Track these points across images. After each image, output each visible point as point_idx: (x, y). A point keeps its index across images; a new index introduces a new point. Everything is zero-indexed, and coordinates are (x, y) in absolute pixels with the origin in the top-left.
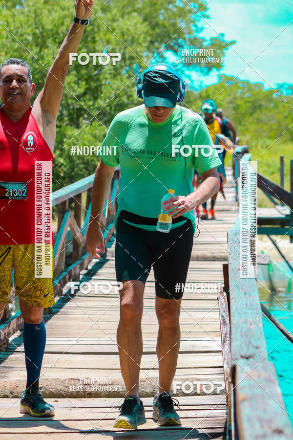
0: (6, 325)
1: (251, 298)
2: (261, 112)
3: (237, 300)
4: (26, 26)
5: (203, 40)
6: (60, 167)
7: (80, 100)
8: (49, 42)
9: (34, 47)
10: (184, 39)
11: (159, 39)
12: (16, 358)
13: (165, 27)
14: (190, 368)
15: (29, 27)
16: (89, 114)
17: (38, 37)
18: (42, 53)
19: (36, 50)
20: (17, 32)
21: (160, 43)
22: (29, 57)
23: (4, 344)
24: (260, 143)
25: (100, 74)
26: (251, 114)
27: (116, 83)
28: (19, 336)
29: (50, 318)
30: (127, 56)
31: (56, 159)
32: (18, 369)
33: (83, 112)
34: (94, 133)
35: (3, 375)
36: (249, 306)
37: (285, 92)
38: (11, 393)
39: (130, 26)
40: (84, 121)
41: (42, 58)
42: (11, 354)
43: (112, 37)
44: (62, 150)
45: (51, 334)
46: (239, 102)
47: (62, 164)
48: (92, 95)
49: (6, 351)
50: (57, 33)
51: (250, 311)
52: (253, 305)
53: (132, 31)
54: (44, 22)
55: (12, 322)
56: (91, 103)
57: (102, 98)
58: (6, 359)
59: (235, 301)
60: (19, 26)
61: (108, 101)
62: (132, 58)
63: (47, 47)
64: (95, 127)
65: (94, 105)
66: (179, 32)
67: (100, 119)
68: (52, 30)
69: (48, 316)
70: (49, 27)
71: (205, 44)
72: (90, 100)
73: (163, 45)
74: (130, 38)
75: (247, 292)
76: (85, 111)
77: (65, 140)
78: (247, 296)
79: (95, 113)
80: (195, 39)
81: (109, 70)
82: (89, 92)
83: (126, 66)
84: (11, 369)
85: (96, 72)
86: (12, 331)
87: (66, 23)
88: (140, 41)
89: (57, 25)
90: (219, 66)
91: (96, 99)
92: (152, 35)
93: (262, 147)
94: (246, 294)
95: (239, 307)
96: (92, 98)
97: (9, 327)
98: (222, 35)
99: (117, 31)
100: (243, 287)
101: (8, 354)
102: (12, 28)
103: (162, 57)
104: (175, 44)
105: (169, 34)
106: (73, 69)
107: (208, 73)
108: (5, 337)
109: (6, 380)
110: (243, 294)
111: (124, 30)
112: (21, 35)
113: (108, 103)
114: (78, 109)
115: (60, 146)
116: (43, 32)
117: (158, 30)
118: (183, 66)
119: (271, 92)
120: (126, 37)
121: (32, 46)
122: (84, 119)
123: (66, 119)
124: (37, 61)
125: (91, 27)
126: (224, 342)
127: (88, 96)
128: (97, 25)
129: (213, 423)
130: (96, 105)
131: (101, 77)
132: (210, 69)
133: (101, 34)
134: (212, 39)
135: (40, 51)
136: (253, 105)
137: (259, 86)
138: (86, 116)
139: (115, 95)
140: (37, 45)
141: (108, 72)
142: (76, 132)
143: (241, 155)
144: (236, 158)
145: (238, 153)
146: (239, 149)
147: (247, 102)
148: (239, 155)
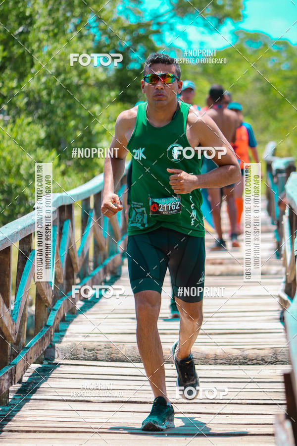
16: (12, 105)
25: (28, 32)
27: (59, 48)
34: (19, 138)
46: (271, 79)
48: (15, 69)
56: (14, 84)
57: (33, 74)
61: (43, 79)
64: (20, 126)
65: (19, 86)
67: (30, 113)
72: (12, 79)
76: (4, 98)
79: (21, 102)
81: (44, 24)
82: (7, 64)
83: (73, 17)
85: (21, 29)
90: (237, 16)
91: (22, 76)
96: (14, 74)
107: (217, 28)
113: (45, 83)
118: (172, 17)
127: (8, 71)
130: (24, 87)
131: (31, 37)
132: (220, 21)
138: (5, 108)
139: (57, 69)
141: (43, 28)
143: (284, 175)
144: (275, 180)
145: (279, 171)
146: (279, 164)
147: (286, 78)
148: (280, 176)
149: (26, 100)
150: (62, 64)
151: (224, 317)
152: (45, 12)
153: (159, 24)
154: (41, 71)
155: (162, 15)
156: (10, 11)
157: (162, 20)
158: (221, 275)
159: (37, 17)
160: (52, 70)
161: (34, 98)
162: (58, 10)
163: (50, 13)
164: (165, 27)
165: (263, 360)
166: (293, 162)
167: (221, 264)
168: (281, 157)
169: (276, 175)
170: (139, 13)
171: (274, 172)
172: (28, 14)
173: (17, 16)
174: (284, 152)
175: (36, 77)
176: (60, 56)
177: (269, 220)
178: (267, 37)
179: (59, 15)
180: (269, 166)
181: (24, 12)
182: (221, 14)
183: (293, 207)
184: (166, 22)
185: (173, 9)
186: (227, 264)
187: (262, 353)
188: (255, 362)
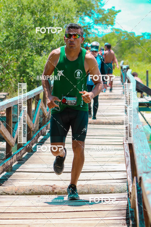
0: (11, 158)
1: (144, 143)
2: (134, 48)
3: (137, 144)
4: (14, 3)
5: (104, 10)
6: (32, 77)
7: (42, 42)
8: (26, 12)
9: (18, 14)
10: (94, 10)
11: (81, 10)
12: (16, 175)
13: (85, 4)
14: (106, 180)
15: (15, 4)
16: (47, 49)
17: (20, 9)
18: (22, 18)
19: (19, 16)
20: (9, 6)
21: (82, 12)
22: (15, 19)
23: (10, 168)
24: (134, 64)
26: (129, 49)
28: (17, 164)
29: (32, 155)
30: (66, 19)
31: (29, 73)
32: (18, 180)
33: (43, 48)
35: (10, 183)
36: (143, 147)
37: (146, 37)
38: (16, 193)
39: (67, 3)
40: (44, 53)
41: (22, 20)
42: (14, 173)
43: (58, 9)
44: (33, 67)
45: (33, 162)
46: (122, 42)
47: (33, 75)
48: (48, 39)
49: (11, 171)
50: (30, 7)
51: (144, 149)
52: (146, 146)
53: (69, 6)
54: (23, 1)
55: (14, 156)
57: (53, 40)
58: (11, 175)
59: (136, 144)
60: (10, 3)
61: (56, 42)
62: (68, 20)
63: (25, 14)
65: (49, 44)
66: (92, 6)
68: (27, 5)
69: (31, 153)
70: (25, 4)
71: (105, 12)
72: (47, 42)
73: (84, 13)
74: (68, 9)
75: (142, 140)
76: (45, 47)
77: (34, 62)
78: (142, 142)
80: (100, 10)
82: (46, 37)
83: (65, 24)
84: (14, 180)
86: (14, 161)
87: (34, 2)
88: (73, 11)
89: (30, 2)
90: (112, 24)
91: (50, 41)
92: (78, 8)
93: (135, 66)
94: (141, 141)
95: (138, 148)
96: (48, 40)
97: (13, 159)
98: (114, 7)
99: (61, 6)
100: (140, 138)
101: (12, 173)
102: (7, 4)
103: (83, 19)
104: (90, 13)
105: (87, 7)
106: (38, 25)
108: (11, 164)
109: (13, 186)
110: (140, 141)
111: (65, 5)
112: (11, 8)
113: (57, 43)
114: (41, 46)
115: (32, 66)
116: (22, 6)
117: (81, 5)
118: (94, 24)
119: (139, 37)
120: (65, 9)
121: (17, 14)
122: (44, 51)
123: (35, 51)
124: (20, 21)
125: (48, 4)
126: (127, 166)
127: (46, 40)
128: (50, 3)
129: (120, 207)
130: (51, 44)
133: (53, 7)
134: (108, 10)
135: (21, 16)
136: (130, 44)
137: (133, 34)
138: (45, 50)
139: (60, 39)
140: (19, 13)
142: (40, 58)
143: (126, 70)
144: (123, 71)
145: (125, 69)
146: (124, 67)
147: (126, 42)
148: (125, 70)
149: (51, 48)
150: (61, 38)
151: (108, 111)
152: (57, 22)
153: (90, 26)
154: (56, 40)
155: (91, 24)
156: (47, 22)
157: (91, 25)
158: (108, 99)
159: (54, 24)
160: (59, 39)
161: (54, 48)
162: (61, 21)
163: (59, 22)
164: (92, 27)
165: (120, 123)
166: (129, 66)
167: (107, 96)
168: (125, 65)
169: (124, 70)
170: (84, 23)
171: (123, 69)
172: (52, 23)
173: (49, 23)
174: (126, 64)
175: (54, 41)
176: (61, 35)
177: (121, 83)
178: (121, 30)
179: (61, 23)
180: (122, 68)
181: (51, 23)
182: (108, 24)
183: (129, 79)
184: (92, 26)
185: (94, 22)
186: (109, 96)
187: (119, 122)
188: (117, 124)
